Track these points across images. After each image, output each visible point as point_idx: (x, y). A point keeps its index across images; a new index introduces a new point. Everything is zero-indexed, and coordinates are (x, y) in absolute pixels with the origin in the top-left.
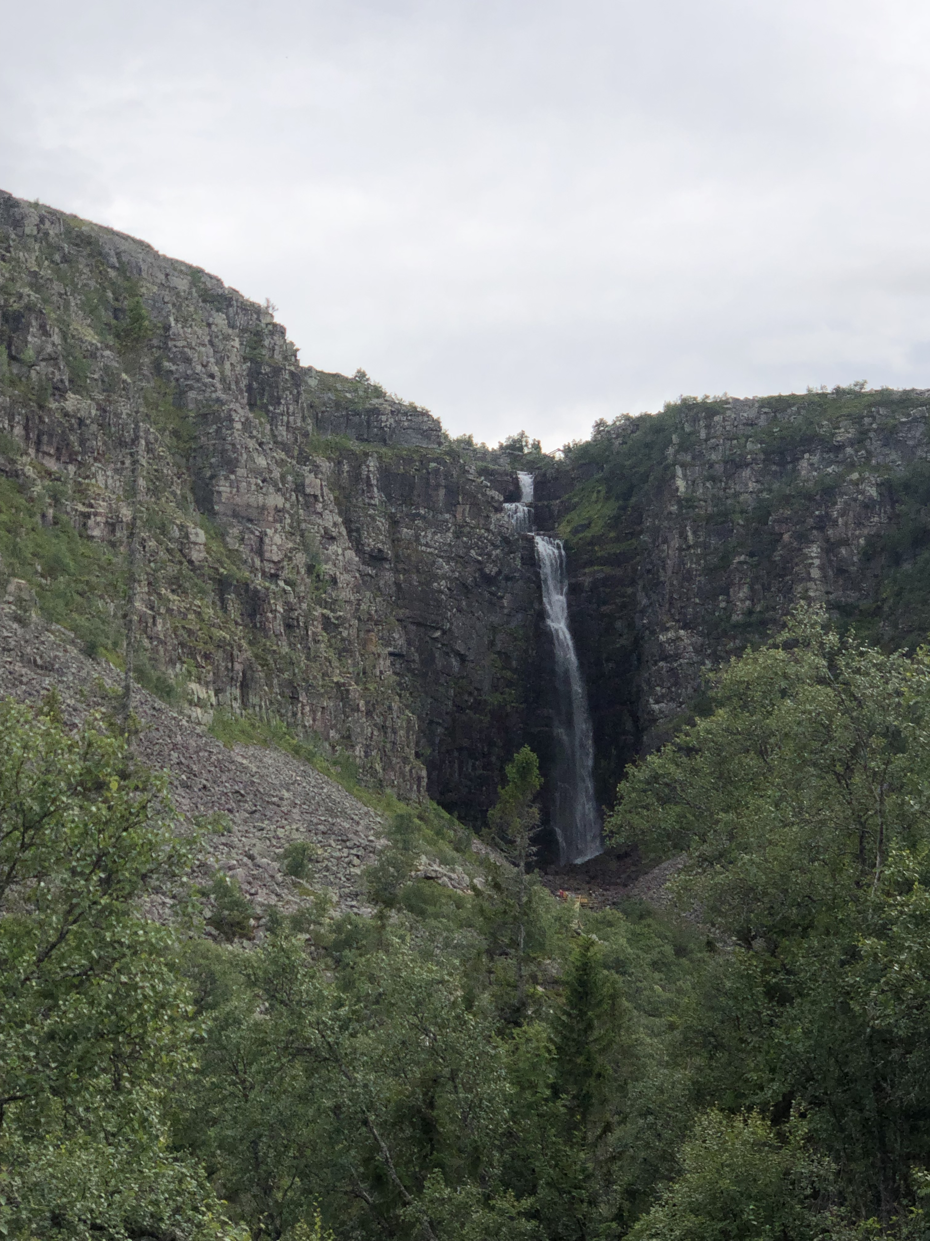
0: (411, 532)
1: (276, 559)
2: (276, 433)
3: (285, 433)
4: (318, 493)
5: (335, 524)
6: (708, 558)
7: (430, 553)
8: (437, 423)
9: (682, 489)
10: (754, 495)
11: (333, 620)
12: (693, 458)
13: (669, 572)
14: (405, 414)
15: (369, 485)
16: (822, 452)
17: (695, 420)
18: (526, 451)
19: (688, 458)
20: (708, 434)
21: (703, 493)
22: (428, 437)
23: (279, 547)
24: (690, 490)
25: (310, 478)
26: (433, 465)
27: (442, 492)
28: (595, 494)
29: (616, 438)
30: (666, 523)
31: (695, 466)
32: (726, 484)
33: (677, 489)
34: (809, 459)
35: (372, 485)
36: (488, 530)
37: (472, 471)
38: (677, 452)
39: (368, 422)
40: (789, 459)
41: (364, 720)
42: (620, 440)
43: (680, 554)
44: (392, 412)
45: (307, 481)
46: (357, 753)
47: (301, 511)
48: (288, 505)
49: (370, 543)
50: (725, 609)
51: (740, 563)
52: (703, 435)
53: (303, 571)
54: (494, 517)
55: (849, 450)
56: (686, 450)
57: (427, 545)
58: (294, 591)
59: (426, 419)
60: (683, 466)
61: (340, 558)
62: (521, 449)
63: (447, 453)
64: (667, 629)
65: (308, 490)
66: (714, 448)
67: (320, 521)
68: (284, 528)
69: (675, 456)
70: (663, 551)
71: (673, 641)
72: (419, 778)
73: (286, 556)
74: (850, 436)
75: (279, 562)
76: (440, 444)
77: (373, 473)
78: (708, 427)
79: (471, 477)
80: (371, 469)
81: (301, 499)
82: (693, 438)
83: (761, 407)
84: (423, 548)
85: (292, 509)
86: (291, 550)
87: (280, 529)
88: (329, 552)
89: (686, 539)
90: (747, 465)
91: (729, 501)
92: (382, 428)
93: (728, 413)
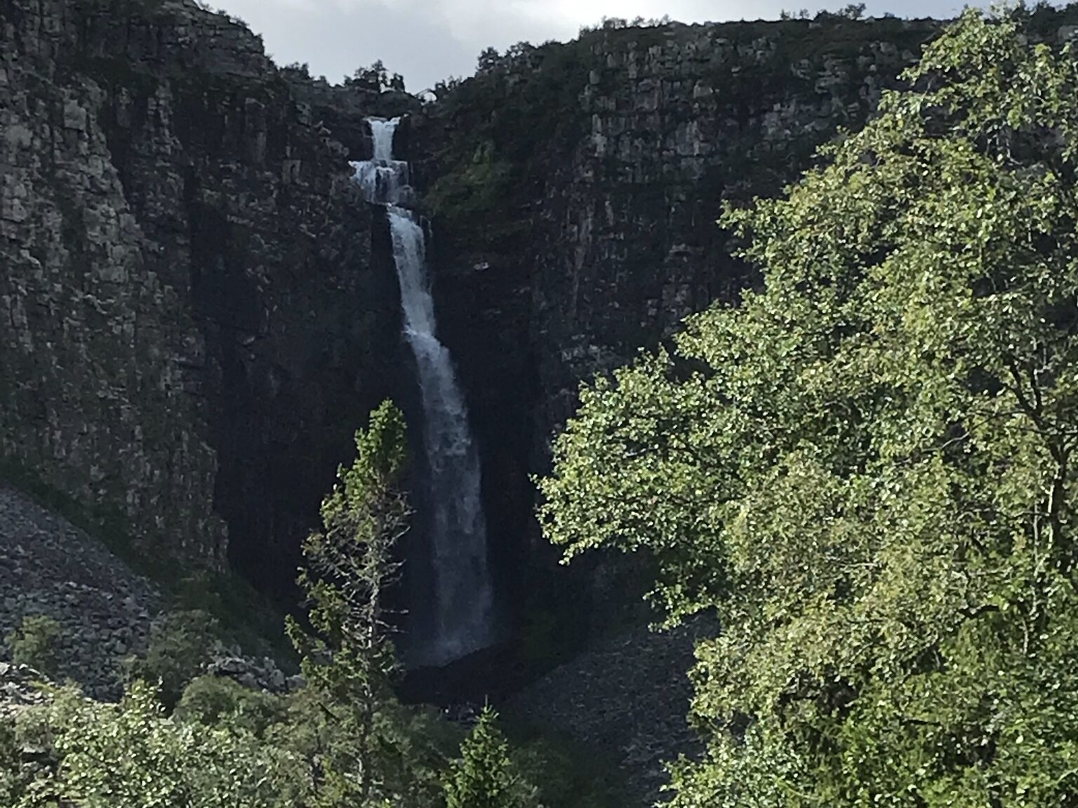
0: (216, 195)
1: (17, 218)
2: (23, 39)
3: (36, 42)
4: (82, 127)
5: (106, 173)
6: (634, 246)
7: (244, 225)
8: (258, 39)
9: (601, 149)
10: (702, 160)
11: (99, 309)
12: (618, 106)
13: (579, 266)
14: (213, 27)
15: (159, 125)
16: (798, 103)
17: (623, 51)
18: (383, 89)
19: (612, 105)
20: (639, 72)
21: (630, 156)
22: (244, 61)
23: (24, 202)
24: (611, 152)
25: (72, 106)
26: (250, 101)
27: (262, 139)
28: (478, 153)
29: (511, 75)
30: (576, 196)
31: (621, 116)
32: (663, 142)
33: (594, 149)
34: (780, 112)
35: (162, 125)
36: (326, 197)
37: (305, 112)
38: (596, 96)
39: (159, 34)
40: (752, 112)
41: (141, 453)
42: (517, 78)
43: (595, 239)
44: (194, 22)
45: (67, 110)
46: (129, 500)
47: (57, 153)
48: (37, 143)
49: (158, 206)
50: (654, 317)
51: (677, 254)
52: (633, 73)
53: (57, 237)
54: (335, 179)
55: (836, 101)
56: (608, 94)
57: (239, 214)
58: (43, 264)
59: (241, 35)
60: (604, 114)
61: (113, 221)
62: (376, 86)
63: (270, 85)
64: (575, 344)
65: (68, 123)
66: (648, 92)
67: (84, 168)
68: (30, 175)
69: (592, 102)
70: (572, 234)
71: (581, 360)
72: (218, 539)
73: (33, 215)
74: (838, 80)
75: (22, 222)
76: (261, 71)
77: (165, 110)
78: (639, 62)
79: (304, 120)
80: (162, 102)
81: (56, 133)
82: (619, 77)
83: (715, 36)
84: (234, 219)
85: (43, 147)
86: (41, 207)
87: (25, 176)
88: (97, 213)
89: (604, 219)
90: (693, 118)
91: (665, 168)
92: (179, 44)
93: (670, 44)
